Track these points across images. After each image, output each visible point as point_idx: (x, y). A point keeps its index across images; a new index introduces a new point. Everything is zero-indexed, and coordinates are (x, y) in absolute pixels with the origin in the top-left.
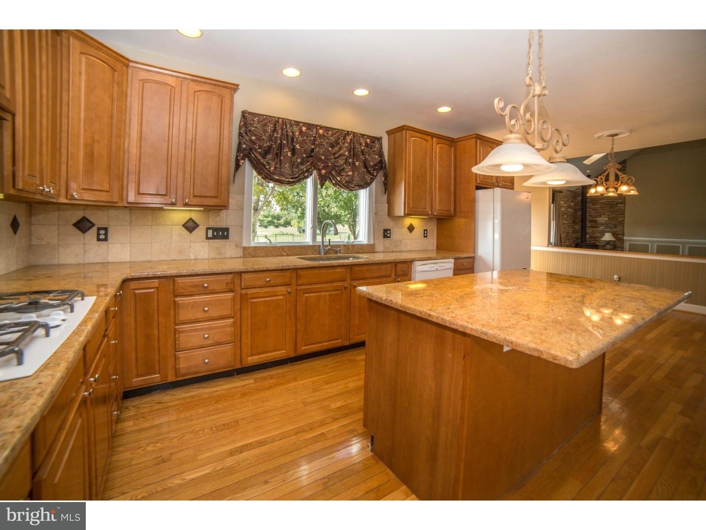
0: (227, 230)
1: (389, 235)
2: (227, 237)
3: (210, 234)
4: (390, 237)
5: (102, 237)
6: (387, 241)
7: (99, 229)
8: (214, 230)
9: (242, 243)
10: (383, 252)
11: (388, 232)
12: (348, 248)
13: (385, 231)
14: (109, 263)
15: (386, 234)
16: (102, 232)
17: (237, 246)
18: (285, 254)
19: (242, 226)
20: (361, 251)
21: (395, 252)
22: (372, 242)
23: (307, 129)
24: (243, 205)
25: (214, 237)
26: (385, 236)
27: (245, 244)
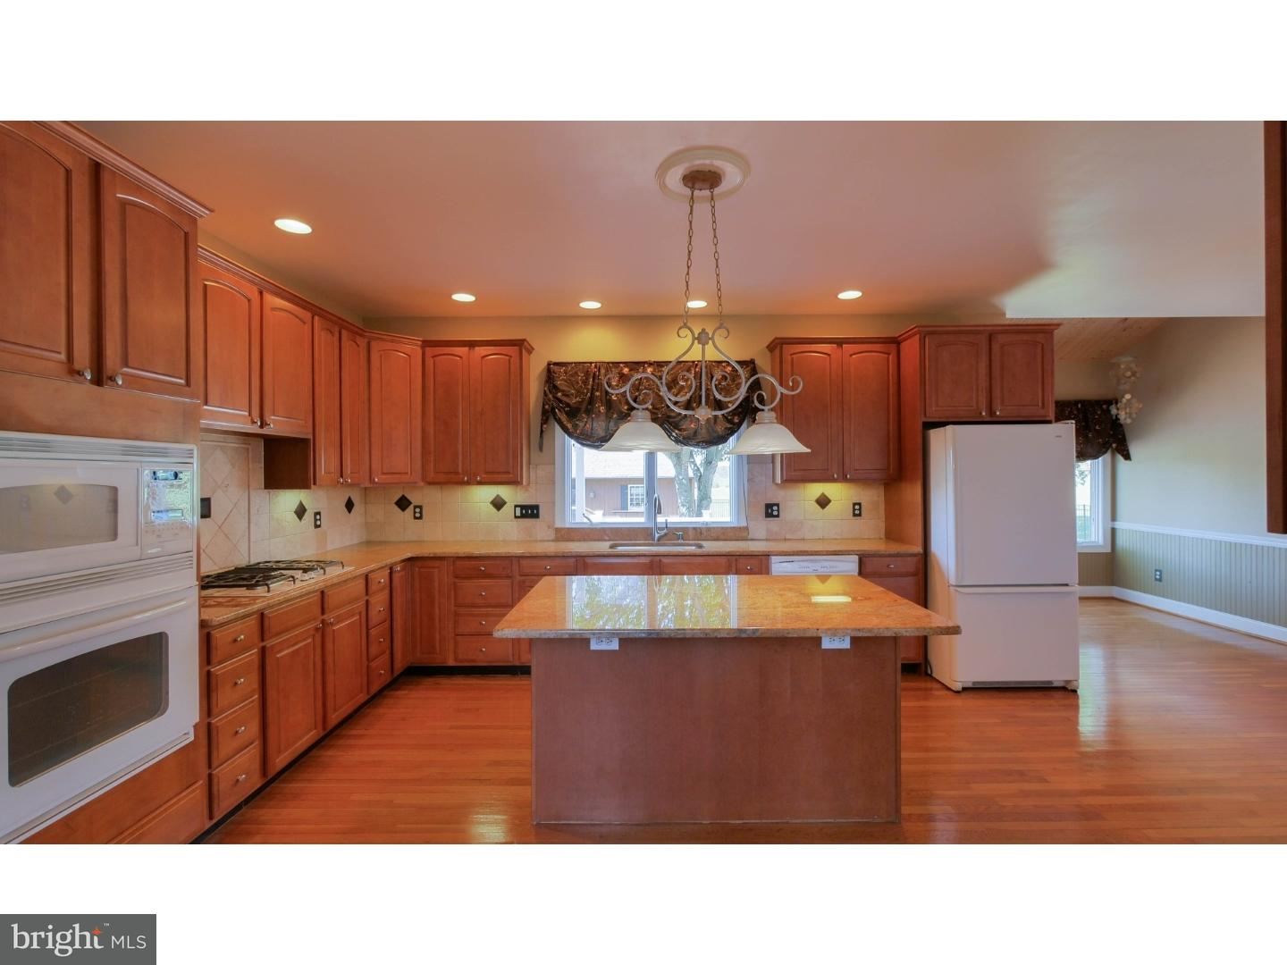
0: (537, 507)
1: (775, 513)
2: (537, 516)
3: (518, 514)
4: (778, 516)
5: (418, 515)
6: (773, 522)
7: (415, 507)
8: (522, 507)
9: (554, 522)
10: (767, 540)
11: (775, 508)
12: (701, 533)
13: (769, 506)
14: (423, 541)
15: (771, 511)
16: (418, 510)
17: (549, 527)
18: (607, 538)
19: (554, 503)
20: (722, 537)
21: (789, 540)
22: (744, 524)
23: (630, 370)
24: (554, 477)
25: (523, 516)
26: (769, 515)
27: (558, 524)
